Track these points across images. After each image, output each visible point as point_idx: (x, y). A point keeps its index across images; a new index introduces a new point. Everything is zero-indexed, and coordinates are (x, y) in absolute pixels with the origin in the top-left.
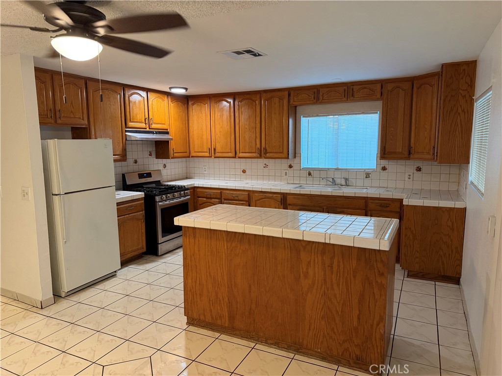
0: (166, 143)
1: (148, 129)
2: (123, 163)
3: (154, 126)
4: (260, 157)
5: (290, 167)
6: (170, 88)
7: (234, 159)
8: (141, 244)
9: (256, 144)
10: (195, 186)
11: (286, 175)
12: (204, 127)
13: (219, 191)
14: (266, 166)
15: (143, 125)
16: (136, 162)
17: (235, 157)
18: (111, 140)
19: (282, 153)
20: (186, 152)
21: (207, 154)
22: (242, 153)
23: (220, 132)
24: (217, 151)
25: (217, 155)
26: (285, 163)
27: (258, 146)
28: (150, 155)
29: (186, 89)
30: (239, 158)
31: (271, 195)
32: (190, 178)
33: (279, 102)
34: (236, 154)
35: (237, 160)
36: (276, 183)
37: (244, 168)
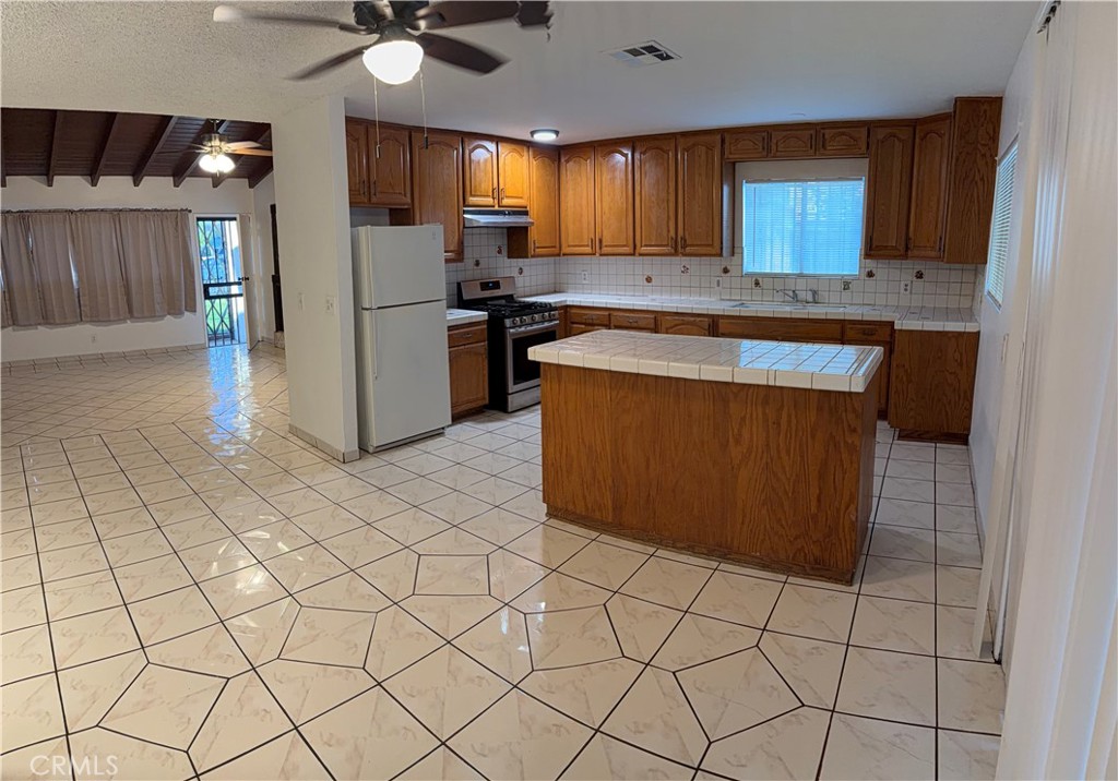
0: (523, 230)
1: (496, 208)
2: (459, 264)
3: (506, 202)
4: (676, 253)
5: (726, 271)
6: (532, 133)
7: (632, 257)
8: (481, 392)
9: (669, 231)
10: (568, 303)
11: (718, 285)
12: (584, 202)
13: (607, 313)
14: (685, 270)
15: (489, 201)
16: (477, 264)
17: (634, 254)
18: (442, 226)
19: (712, 245)
20: (554, 247)
21: (588, 250)
22: (646, 246)
23: (610, 208)
24: (604, 244)
25: (605, 250)
26: (717, 264)
27: (672, 233)
28: (500, 252)
29: (557, 133)
30: (641, 255)
31: (693, 319)
32: (560, 292)
34: (635, 248)
35: (637, 258)
36: (702, 299)
37: (649, 274)
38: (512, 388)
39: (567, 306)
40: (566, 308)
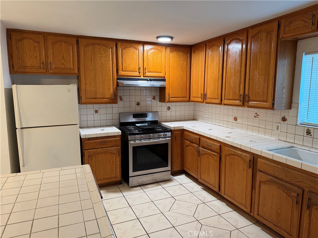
0: (162, 90)
1: (142, 77)
3: (148, 74)
4: (243, 105)
5: (284, 119)
6: (158, 37)
7: (219, 106)
8: (117, 174)
9: (240, 90)
10: (184, 128)
11: (278, 129)
13: (198, 137)
14: (257, 116)
15: (137, 74)
16: (138, 104)
17: (221, 104)
20: (186, 97)
21: (200, 100)
22: (227, 99)
23: (211, 77)
24: (208, 96)
25: (208, 100)
28: (154, 98)
29: (172, 38)
30: (225, 104)
32: (196, 120)
33: (267, 37)
34: (221, 100)
37: (236, 116)
38: (131, 173)
39: (184, 130)
40: (183, 131)
